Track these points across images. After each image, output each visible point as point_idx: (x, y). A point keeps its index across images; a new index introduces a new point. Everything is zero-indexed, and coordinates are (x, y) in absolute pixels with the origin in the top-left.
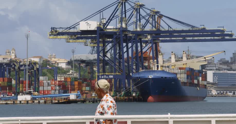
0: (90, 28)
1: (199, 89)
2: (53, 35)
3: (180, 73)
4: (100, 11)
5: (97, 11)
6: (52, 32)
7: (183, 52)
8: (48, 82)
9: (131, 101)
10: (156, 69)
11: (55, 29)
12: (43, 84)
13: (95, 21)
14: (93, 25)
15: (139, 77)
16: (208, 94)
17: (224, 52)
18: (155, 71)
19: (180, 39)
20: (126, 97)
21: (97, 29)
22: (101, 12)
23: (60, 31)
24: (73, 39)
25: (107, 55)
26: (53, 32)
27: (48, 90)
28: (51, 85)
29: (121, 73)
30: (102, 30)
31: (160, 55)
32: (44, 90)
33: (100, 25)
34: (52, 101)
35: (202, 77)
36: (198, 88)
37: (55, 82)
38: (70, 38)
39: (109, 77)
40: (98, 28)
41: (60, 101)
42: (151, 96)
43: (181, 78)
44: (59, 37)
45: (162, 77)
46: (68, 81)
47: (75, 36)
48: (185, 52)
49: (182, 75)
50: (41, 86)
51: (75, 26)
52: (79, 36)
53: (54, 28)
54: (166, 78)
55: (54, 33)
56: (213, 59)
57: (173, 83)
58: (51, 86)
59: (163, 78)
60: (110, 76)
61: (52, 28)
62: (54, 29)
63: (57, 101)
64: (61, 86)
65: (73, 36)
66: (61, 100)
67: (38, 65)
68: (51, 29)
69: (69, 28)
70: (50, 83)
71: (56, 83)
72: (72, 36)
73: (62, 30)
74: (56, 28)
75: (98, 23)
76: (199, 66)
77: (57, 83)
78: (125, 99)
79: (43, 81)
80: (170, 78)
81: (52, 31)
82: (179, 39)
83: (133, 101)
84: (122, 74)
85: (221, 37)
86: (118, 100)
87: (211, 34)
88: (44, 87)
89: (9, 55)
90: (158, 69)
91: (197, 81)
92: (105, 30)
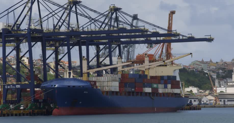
5: (5, 10)
10: (68, 77)
17: (191, 55)
18: (66, 79)
21: (3, 31)
33: (9, 26)
35: (171, 85)
39: (15, 87)
43: (108, 86)
45: (69, 86)
48: (147, 56)
49: (109, 82)
54: (74, 86)
59: (71, 87)
60: (17, 86)
75: (5, 24)
84: (30, 83)
90: (70, 76)
91: (150, 89)
92: (13, 32)
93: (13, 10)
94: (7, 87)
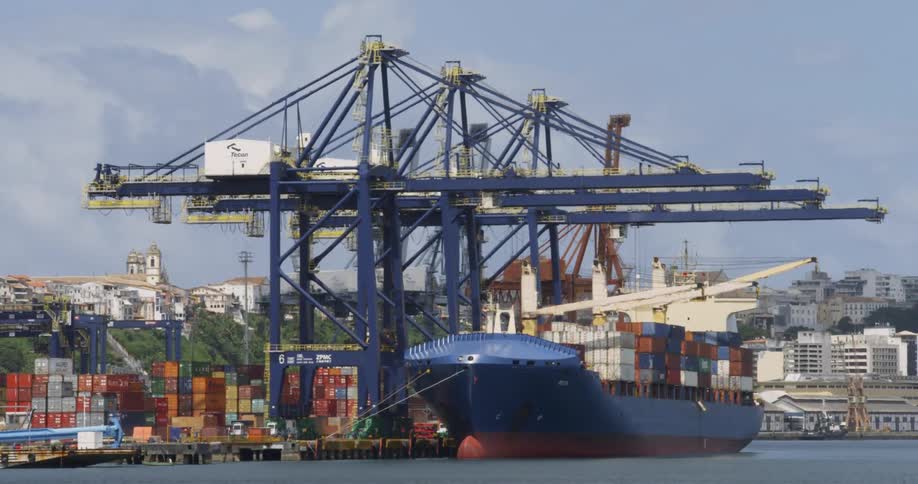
0: (243, 165)
1: (704, 409)
2: (100, 194)
3: (604, 343)
4: (285, 99)
6: (98, 182)
7: (653, 263)
8: (67, 379)
9: (406, 456)
10: (498, 330)
11: (114, 172)
12: (43, 389)
13: (262, 138)
14: (255, 157)
15: (429, 361)
16: (764, 427)
17: (814, 264)
18: (492, 336)
19: (643, 211)
20: (377, 441)
21: (272, 170)
22: (292, 104)
23: (132, 177)
24: (204, 210)
25: (317, 272)
26: (102, 182)
27: (62, 413)
28: (78, 392)
29: (361, 345)
30: (291, 175)
31: (527, 273)
32: (47, 413)
33: (285, 154)
34: (6, 456)
35: (731, 362)
36: (700, 403)
37: (93, 379)
38: (192, 206)
39: (315, 360)
40: (274, 165)
41: (38, 458)
42: (473, 436)
43: (607, 364)
44: (126, 201)
45: (516, 362)
46: (167, 375)
47: (212, 199)
48: (659, 263)
49: (611, 351)
50: (39, 395)
51: (193, 160)
52: (227, 197)
53: (108, 166)
54: (531, 363)
55: (108, 187)
56: (754, 289)
57: (561, 382)
58: (80, 395)
59: (521, 363)
60: (321, 356)
61: (99, 168)
62: (109, 172)
63: (24, 459)
64: (118, 395)
65: (203, 198)
66: (43, 454)
67: (69, 314)
68: (96, 172)
69: (167, 166)
70: (75, 386)
71: (98, 384)
72: (200, 199)
73: (139, 177)
74: (117, 168)
75: (277, 149)
76: (725, 317)
77: (103, 383)
78: (374, 447)
79: (48, 375)
80: (548, 362)
81: (98, 177)
82: (636, 212)
83: (413, 457)
84: (365, 348)
85: (801, 203)
86: (337, 452)
87: (738, 189)
88: (49, 401)
89: (139, 271)
90: (505, 327)
91: (694, 375)
92: (302, 175)
93: (297, 101)
94: (286, 360)
